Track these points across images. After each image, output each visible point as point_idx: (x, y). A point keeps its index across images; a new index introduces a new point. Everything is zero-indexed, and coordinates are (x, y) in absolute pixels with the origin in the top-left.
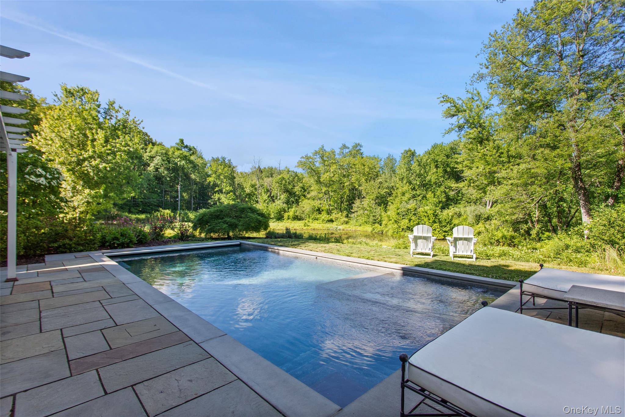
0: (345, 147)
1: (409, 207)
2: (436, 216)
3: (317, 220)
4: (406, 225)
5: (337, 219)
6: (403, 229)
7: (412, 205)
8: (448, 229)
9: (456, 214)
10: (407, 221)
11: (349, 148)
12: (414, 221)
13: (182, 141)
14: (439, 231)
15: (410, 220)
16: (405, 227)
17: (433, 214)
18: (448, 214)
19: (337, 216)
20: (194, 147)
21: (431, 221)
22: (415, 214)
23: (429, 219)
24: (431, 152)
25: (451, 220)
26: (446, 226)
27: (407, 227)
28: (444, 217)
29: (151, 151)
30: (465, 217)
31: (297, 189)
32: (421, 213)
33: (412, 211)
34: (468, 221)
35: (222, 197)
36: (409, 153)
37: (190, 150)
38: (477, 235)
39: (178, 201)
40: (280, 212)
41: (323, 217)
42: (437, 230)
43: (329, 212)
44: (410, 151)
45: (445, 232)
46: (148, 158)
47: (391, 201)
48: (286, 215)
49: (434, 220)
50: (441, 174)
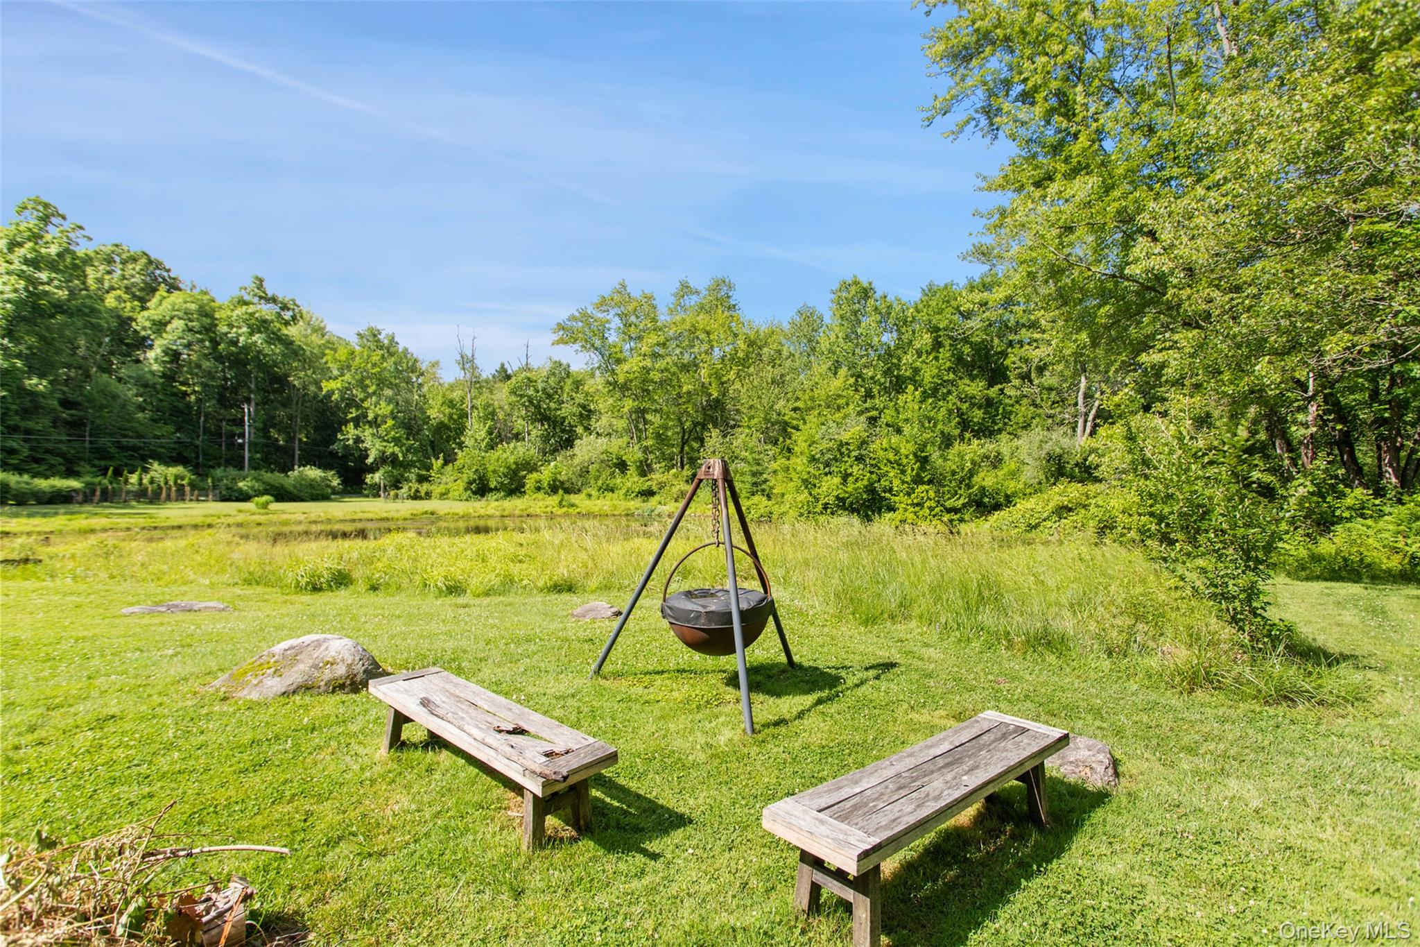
0: (685, 289)
1: (845, 437)
2: (924, 461)
3: (612, 491)
4: (835, 493)
5: (662, 486)
6: (825, 507)
7: (854, 429)
8: (961, 501)
9: (987, 457)
10: (837, 480)
11: (697, 293)
12: (857, 480)
13: (260, 282)
14: (931, 509)
15: (846, 477)
16: (831, 500)
17: (915, 455)
18: (961, 456)
19: (664, 479)
20: (294, 301)
21: (908, 479)
22: (859, 459)
23: (903, 472)
24: (920, 306)
25: (972, 473)
26: (956, 493)
27: (837, 498)
28: (951, 466)
29: (161, 305)
30: (1013, 466)
31: (568, 410)
32: (881, 453)
33: (852, 448)
34: (1023, 478)
35: (367, 433)
36: (853, 289)
37: (285, 307)
38: (1055, 518)
39: (242, 446)
40: (515, 472)
41: (629, 484)
42: (927, 504)
43: (644, 469)
44: (856, 283)
45: (955, 510)
46: (148, 324)
47: (795, 422)
48: (531, 479)
49: (918, 475)
50: (948, 364)
